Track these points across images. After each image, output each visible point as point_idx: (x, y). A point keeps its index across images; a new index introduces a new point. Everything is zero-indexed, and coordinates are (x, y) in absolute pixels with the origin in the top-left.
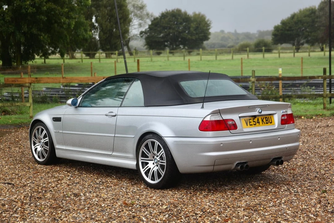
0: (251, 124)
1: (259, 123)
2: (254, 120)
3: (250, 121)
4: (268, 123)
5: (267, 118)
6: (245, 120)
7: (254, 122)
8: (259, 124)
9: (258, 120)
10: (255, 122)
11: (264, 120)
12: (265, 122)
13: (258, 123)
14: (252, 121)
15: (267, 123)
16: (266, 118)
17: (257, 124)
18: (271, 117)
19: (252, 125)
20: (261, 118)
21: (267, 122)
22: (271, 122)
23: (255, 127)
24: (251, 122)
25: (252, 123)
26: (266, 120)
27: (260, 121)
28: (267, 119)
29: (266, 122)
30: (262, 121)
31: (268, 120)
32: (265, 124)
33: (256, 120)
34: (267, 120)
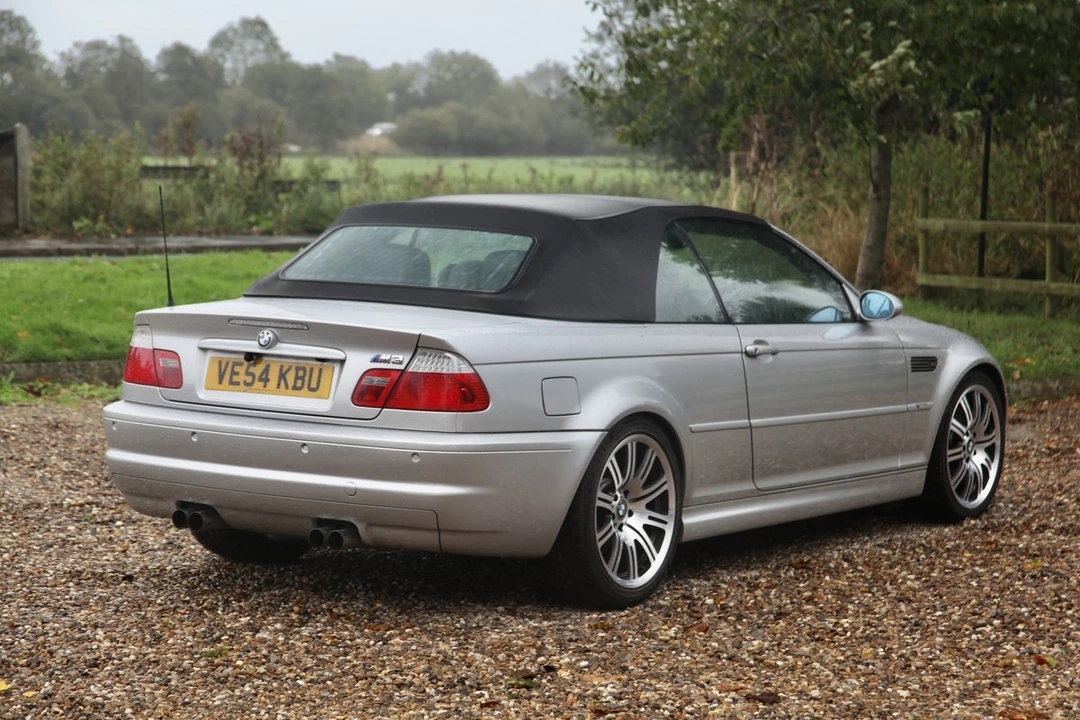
0: (235, 379)
1: (266, 380)
2: (252, 370)
3: (237, 369)
4: (301, 388)
5: (304, 369)
6: (220, 362)
7: (248, 373)
8: (265, 386)
9: (267, 370)
10: (253, 375)
11: (291, 377)
12: (291, 384)
13: (260, 380)
14: (241, 370)
15: (295, 388)
16: (298, 369)
17: (259, 385)
18: (321, 370)
19: (238, 384)
20: (282, 367)
21: (299, 383)
22: (314, 385)
23: (245, 391)
24: (237, 374)
25: (241, 378)
26: (297, 378)
27: (274, 375)
28: (301, 373)
29: (295, 382)
30: (282, 376)
31: (307, 378)
32: (287, 387)
33: (258, 370)
34: (303, 378)
